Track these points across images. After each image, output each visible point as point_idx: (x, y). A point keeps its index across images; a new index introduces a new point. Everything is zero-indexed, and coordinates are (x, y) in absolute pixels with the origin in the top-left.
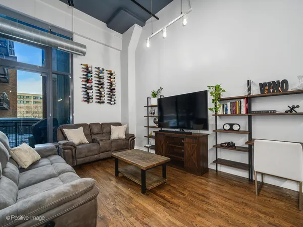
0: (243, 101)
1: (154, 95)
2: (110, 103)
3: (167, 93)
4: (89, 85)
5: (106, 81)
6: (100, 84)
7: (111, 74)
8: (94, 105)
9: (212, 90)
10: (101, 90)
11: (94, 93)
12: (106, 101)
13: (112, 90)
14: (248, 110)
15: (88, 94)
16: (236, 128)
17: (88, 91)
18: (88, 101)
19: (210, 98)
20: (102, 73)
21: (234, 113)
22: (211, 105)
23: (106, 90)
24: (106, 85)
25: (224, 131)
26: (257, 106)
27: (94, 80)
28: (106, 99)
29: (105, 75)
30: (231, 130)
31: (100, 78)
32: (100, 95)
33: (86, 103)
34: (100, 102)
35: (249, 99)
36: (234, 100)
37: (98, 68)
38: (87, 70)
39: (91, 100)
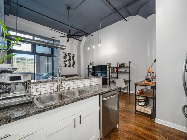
0: (116, 68)
1: (91, 64)
2: (73, 67)
3: (96, 64)
4: (66, 60)
5: (72, 58)
6: (70, 59)
7: (74, 55)
8: (67, 68)
9: (108, 65)
10: (70, 62)
11: (67, 63)
12: (72, 66)
13: (74, 61)
14: (117, 71)
15: (65, 64)
16: (114, 76)
17: (66, 62)
18: (65, 66)
19: (107, 67)
20: (70, 55)
21: (114, 72)
22: (108, 69)
23: (72, 62)
24: (72, 60)
25: (112, 77)
26: (120, 70)
27: (68, 58)
28: (72, 65)
29: (72, 56)
30: (113, 77)
31: (70, 57)
32: (70, 64)
33: (65, 67)
34: (70, 66)
35: (117, 68)
36: (114, 68)
37: (69, 53)
38: (65, 54)
39: (66, 66)
